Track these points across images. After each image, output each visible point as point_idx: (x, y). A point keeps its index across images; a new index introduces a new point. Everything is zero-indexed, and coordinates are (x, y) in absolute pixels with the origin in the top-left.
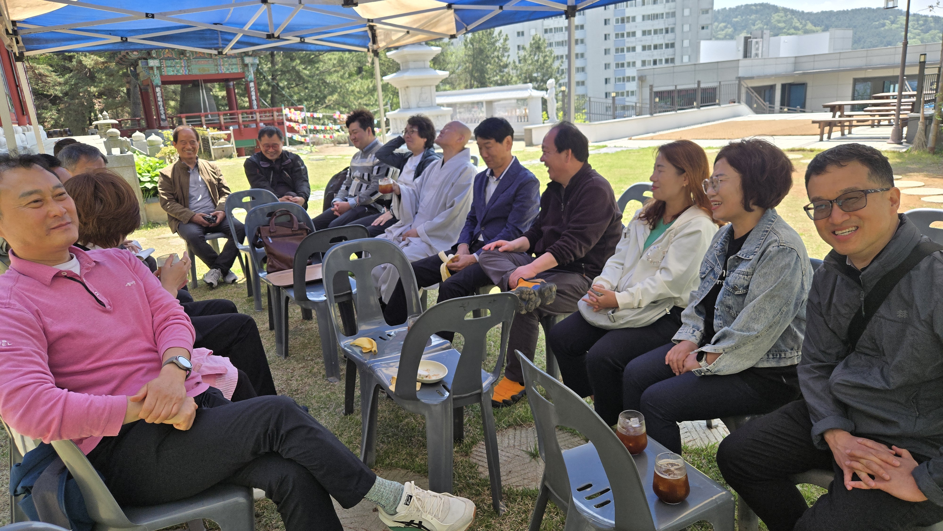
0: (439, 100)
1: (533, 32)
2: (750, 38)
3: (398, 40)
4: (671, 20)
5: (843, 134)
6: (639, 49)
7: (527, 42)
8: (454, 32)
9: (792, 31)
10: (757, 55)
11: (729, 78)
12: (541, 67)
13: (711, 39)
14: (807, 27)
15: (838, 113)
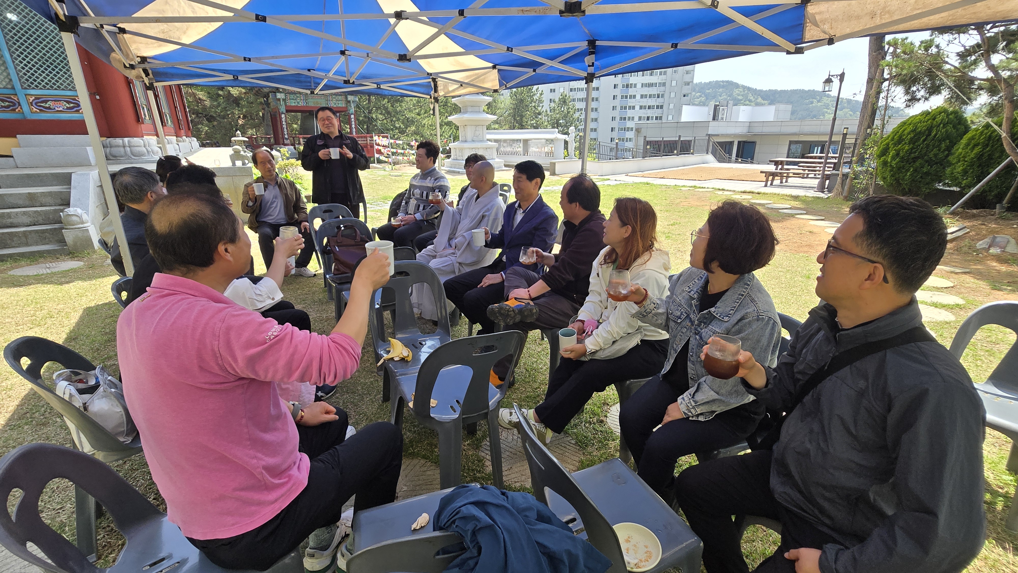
0: (489, 137)
1: (562, 90)
2: (718, 106)
3: (454, 91)
4: (662, 88)
5: (781, 182)
6: (637, 108)
7: (557, 97)
8: (497, 87)
9: (747, 102)
10: (722, 119)
11: (701, 135)
12: (565, 117)
13: (689, 105)
14: (758, 101)
15: (780, 167)
